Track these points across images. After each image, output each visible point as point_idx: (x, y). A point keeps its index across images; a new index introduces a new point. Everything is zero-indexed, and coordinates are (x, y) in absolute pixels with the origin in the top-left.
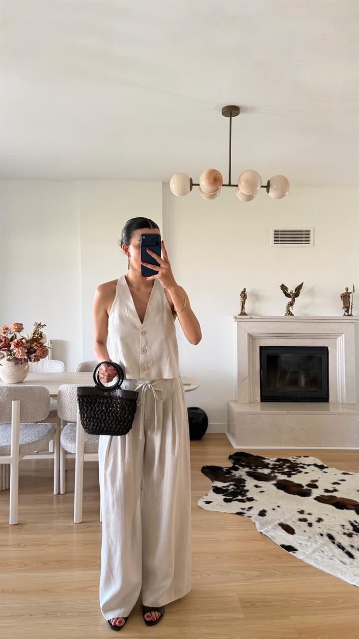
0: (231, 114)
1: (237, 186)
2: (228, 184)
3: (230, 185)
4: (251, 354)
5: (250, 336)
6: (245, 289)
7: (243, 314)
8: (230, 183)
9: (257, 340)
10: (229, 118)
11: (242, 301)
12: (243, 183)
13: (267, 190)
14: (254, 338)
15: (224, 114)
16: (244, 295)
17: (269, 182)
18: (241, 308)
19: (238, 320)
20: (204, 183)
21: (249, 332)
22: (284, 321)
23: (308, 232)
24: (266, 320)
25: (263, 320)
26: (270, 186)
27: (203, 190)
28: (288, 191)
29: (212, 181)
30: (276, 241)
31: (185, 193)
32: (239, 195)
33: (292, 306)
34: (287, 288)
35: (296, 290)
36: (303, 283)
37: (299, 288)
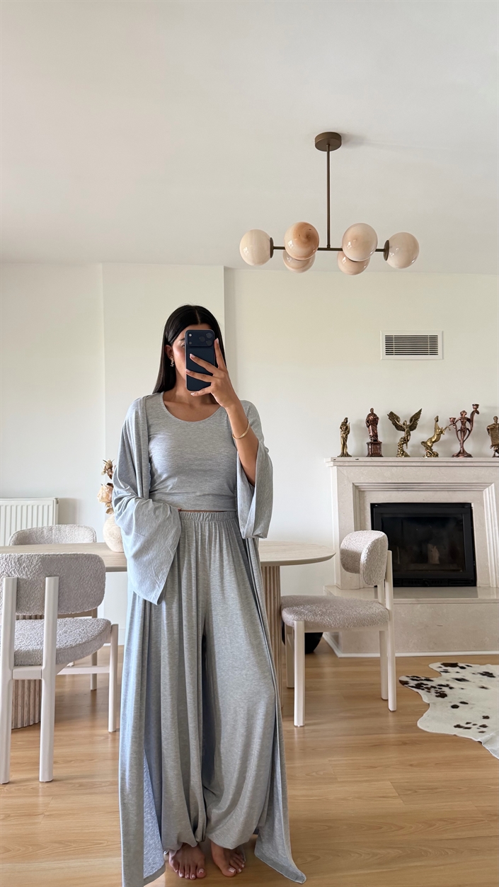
0: (329, 145)
1: (341, 250)
2: (327, 247)
3: (329, 248)
4: (358, 515)
5: (356, 487)
6: (346, 419)
7: (345, 455)
8: (329, 245)
9: (366, 494)
10: (326, 153)
11: (342, 437)
12: (349, 244)
13: (385, 256)
14: (362, 491)
15: (319, 146)
16: (345, 427)
17: (387, 243)
18: (341, 446)
19: (338, 464)
20: (291, 244)
21: (354, 482)
22: (405, 464)
23: (434, 339)
24: (379, 464)
25: (375, 464)
26: (390, 250)
27: (289, 256)
28: (416, 258)
29: (303, 239)
30: (389, 352)
31: (262, 261)
32: (343, 264)
33: (406, 443)
34: (397, 418)
35: (411, 420)
36: (421, 410)
37: (416, 417)
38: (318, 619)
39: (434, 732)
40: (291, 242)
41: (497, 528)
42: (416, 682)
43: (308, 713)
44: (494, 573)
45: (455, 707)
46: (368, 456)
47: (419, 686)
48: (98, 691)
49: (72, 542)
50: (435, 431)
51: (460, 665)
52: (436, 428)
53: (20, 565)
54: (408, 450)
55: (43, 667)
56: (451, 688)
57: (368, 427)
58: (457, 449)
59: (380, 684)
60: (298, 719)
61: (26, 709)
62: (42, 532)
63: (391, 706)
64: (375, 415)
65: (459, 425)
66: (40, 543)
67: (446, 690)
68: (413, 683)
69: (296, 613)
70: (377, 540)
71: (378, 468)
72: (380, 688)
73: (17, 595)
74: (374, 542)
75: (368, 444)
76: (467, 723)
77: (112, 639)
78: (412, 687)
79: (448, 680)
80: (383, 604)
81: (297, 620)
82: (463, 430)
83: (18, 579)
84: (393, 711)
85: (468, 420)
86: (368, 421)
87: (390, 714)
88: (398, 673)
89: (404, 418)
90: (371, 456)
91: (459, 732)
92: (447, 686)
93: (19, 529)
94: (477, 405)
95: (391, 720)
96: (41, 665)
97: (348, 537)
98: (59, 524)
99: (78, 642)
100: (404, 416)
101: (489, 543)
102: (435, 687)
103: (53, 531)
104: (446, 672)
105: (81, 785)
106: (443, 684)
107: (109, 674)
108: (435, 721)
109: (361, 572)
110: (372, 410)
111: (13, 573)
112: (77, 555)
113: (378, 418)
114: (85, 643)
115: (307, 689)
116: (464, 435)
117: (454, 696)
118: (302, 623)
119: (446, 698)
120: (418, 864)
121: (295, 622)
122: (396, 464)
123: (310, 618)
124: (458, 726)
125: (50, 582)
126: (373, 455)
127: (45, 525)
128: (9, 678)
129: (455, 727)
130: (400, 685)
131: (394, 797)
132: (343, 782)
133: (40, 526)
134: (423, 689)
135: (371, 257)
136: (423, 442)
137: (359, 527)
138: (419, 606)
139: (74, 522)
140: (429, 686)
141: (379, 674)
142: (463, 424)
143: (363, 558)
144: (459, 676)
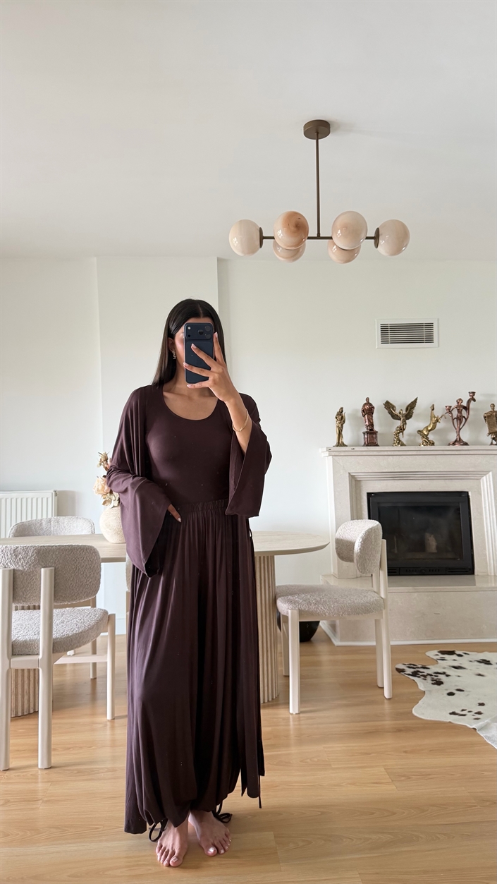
0: (318, 133)
1: (331, 238)
2: (316, 236)
3: (319, 237)
4: (354, 506)
5: (352, 477)
6: (342, 408)
7: (340, 444)
8: (319, 234)
9: (363, 484)
10: (315, 141)
11: (338, 427)
12: (339, 232)
13: (375, 244)
14: (360, 481)
15: (308, 134)
16: (341, 417)
17: (378, 231)
18: (337, 436)
19: (334, 453)
21: (352, 471)
22: (401, 453)
23: (429, 327)
24: (375, 453)
25: (371, 453)
26: (380, 237)
27: (279, 246)
28: (406, 246)
29: (293, 229)
30: (384, 340)
31: (251, 251)
32: (333, 253)
33: (402, 432)
34: (393, 407)
35: (407, 409)
36: (416, 399)
37: (412, 406)
38: (312, 607)
39: (429, 719)
40: (280, 232)
41: (495, 517)
42: (413, 670)
43: (303, 700)
44: (492, 561)
45: (451, 694)
46: (364, 446)
47: (415, 674)
48: (98, 680)
49: (70, 534)
50: (431, 419)
51: (458, 652)
52: (432, 416)
53: (16, 556)
54: (404, 439)
55: (40, 657)
56: (447, 676)
57: (364, 416)
58: (453, 437)
59: (375, 672)
60: (294, 706)
61: (26, 697)
62: (41, 524)
63: (387, 694)
64: (371, 404)
65: (455, 413)
66: (39, 535)
67: (442, 677)
68: (410, 671)
69: (290, 602)
70: (371, 529)
71: (374, 458)
72: (376, 676)
73: (14, 586)
74: (368, 531)
75: (364, 433)
76: (463, 710)
77: (109, 629)
78: (409, 675)
79: (444, 668)
80: (378, 593)
81: (292, 609)
82: (460, 419)
83: (14, 570)
84: (389, 699)
85: (465, 408)
86: (363, 411)
87: (386, 701)
88: (393, 661)
89: (400, 407)
90: (367, 445)
91: (453, 719)
92: (444, 673)
93: (19, 521)
94: (474, 393)
95: (387, 707)
96: (38, 654)
97: (343, 526)
98: (58, 516)
99: (74, 632)
100: (400, 405)
101: (487, 532)
102: (431, 675)
103: (52, 523)
104: (443, 659)
105: (79, 772)
106: (439, 671)
107: (106, 663)
108: (431, 707)
109: (355, 561)
110: (367, 399)
111: (9, 564)
112: (72, 546)
113: (373, 407)
114: (81, 632)
115: (302, 678)
116: (460, 423)
117: (449, 683)
118: (296, 612)
119: (442, 685)
120: (410, 849)
121: (290, 611)
122: (392, 453)
123: (304, 607)
124: (453, 713)
125: (45, 572)
126: (368, 445)
127: (45, 517)
128: (7, 667)
129: (451, 714)
130: (397, 673)
131: (387, 783)
132: (337, 768)
133: (39, 518)
134: (419, 677)
135: (362, 244)
136: (419, 431)
137: (356, 516)
138: (416, 594)
139: (73, 514)
140: (425, 674)
141: (374, 661)
142: (459, 412)
143: (357, 547)
144: (456, 664)
